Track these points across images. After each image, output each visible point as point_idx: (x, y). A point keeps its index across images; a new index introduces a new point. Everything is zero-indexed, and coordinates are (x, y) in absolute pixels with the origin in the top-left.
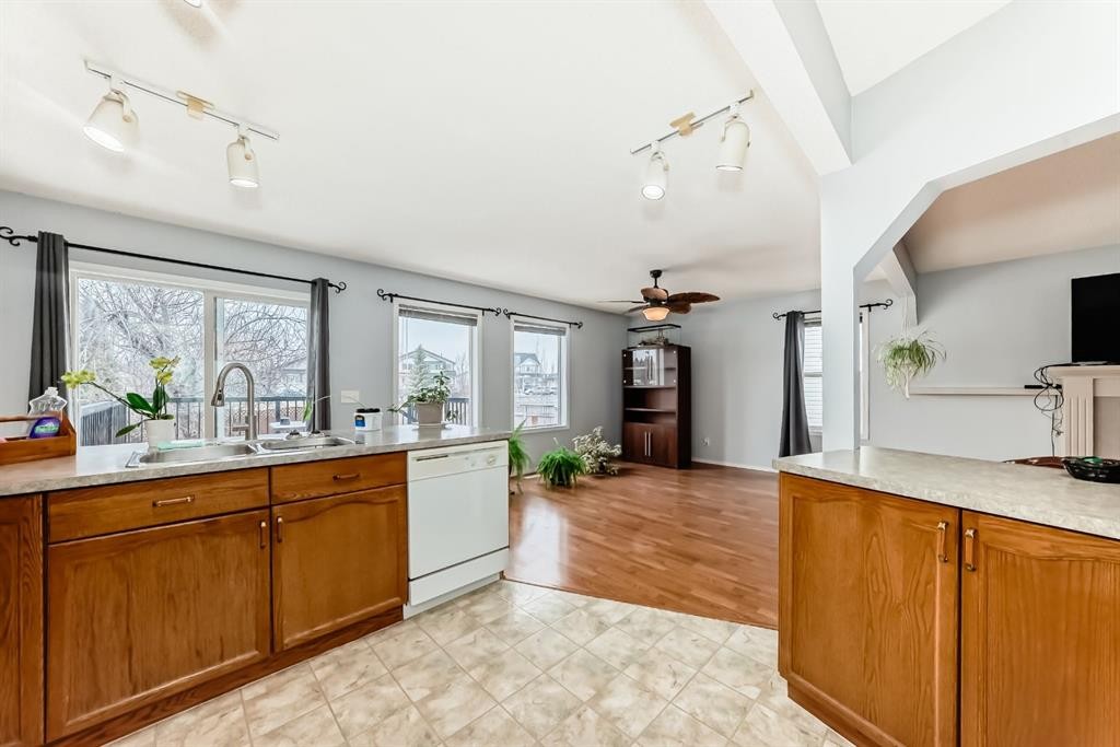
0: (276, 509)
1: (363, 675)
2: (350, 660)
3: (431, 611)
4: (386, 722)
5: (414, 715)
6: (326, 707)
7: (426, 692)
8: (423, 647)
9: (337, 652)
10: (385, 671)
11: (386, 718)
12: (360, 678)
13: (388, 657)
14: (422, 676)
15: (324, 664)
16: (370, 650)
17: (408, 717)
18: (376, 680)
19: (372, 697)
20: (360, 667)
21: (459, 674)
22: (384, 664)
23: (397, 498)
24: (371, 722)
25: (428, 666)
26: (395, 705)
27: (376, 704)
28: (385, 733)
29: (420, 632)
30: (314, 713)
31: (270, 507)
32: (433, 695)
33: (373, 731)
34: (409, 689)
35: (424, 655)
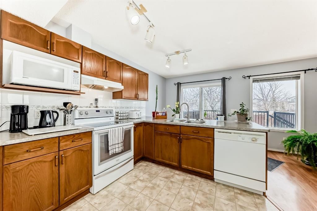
0: (181, 135)
1: (193, 185)
2: (194, 180)
3: (224, 185)
4: (186, 199)
5: (191, 204)
6: (181, 185)
7: (199, 203)
8: (211, 192)
9: (194, 177)
10: (197, 189)
11: (187, 198)
12: (192, 185)
13: (201, 186)
14: (203, 198)
15: (190, 177)
16: (200, 182)
17: (190, 203)
18: (193, 189)
19: (189, 191)
20: (194, 183)
21: (211, 208)
22: (199, 187)
23: (210, 142)
24: (184, 196)
25: (207, 197)
26: (191, 198)
27: (188, 194)
28: (183, 201)
29: (215, 188)
30: (179, 184)
31: (180, 134)
32: (199, 205)
33: (182, 198)
34: (197, 198)
35: (209, 194)
